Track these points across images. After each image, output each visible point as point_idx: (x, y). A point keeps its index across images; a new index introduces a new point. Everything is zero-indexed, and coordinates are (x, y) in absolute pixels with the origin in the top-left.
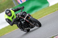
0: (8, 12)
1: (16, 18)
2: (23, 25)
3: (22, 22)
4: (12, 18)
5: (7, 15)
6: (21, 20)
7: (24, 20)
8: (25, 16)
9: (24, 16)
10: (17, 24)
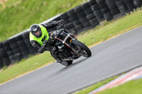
0: (35, 30)
1: (50, 39)
2: (60, 52)
3: (60, 47)
4: (42, 40)
5: (34, 34)
6: (57, 44)
7: (62, 44)
8: (65, 37)
9: (62, 37)
10: (50, 50)
